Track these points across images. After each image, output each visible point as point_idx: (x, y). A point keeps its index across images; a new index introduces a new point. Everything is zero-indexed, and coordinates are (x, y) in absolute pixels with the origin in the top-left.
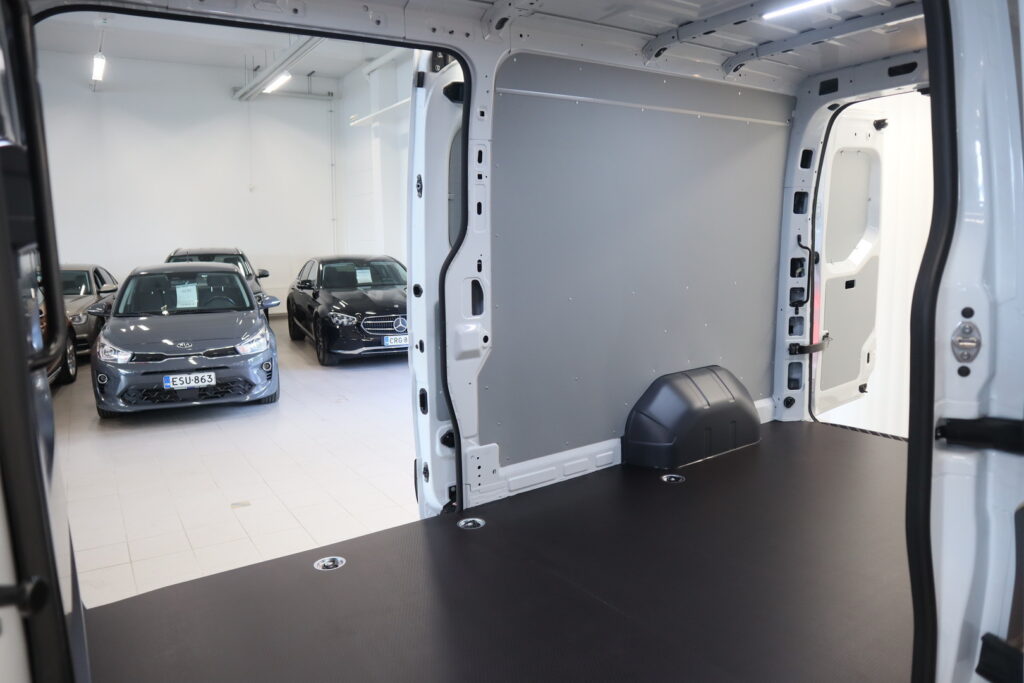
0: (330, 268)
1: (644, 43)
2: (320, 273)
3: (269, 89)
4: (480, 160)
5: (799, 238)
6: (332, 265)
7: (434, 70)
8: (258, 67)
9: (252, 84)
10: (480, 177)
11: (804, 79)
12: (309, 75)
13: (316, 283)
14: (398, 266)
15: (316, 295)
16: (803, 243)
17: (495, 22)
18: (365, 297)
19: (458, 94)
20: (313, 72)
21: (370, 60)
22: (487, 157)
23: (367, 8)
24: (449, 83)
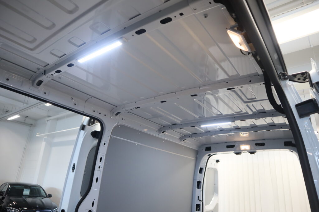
0: (13, 187)
1: (159, 128)
2: (8, 188)
3: (10, 119)
4: (100, 161)
5: (198, 197)
6: (14, 186)
7: (89, 125)
8: (8, 111)
9: (3, 116)
10: (99, 167)
11: (201, 146)
12: (26, 117)
13: (5, 193)
14: (41, 189)
15: (3, 198)
16: (199, 199)
17: (116, 113)
18: (25, 201)
19: (96, 135)
20: (28, 116)
21: (49, 116)
22: (103, 160)
23: (72, 99)
24: (94, 130)
